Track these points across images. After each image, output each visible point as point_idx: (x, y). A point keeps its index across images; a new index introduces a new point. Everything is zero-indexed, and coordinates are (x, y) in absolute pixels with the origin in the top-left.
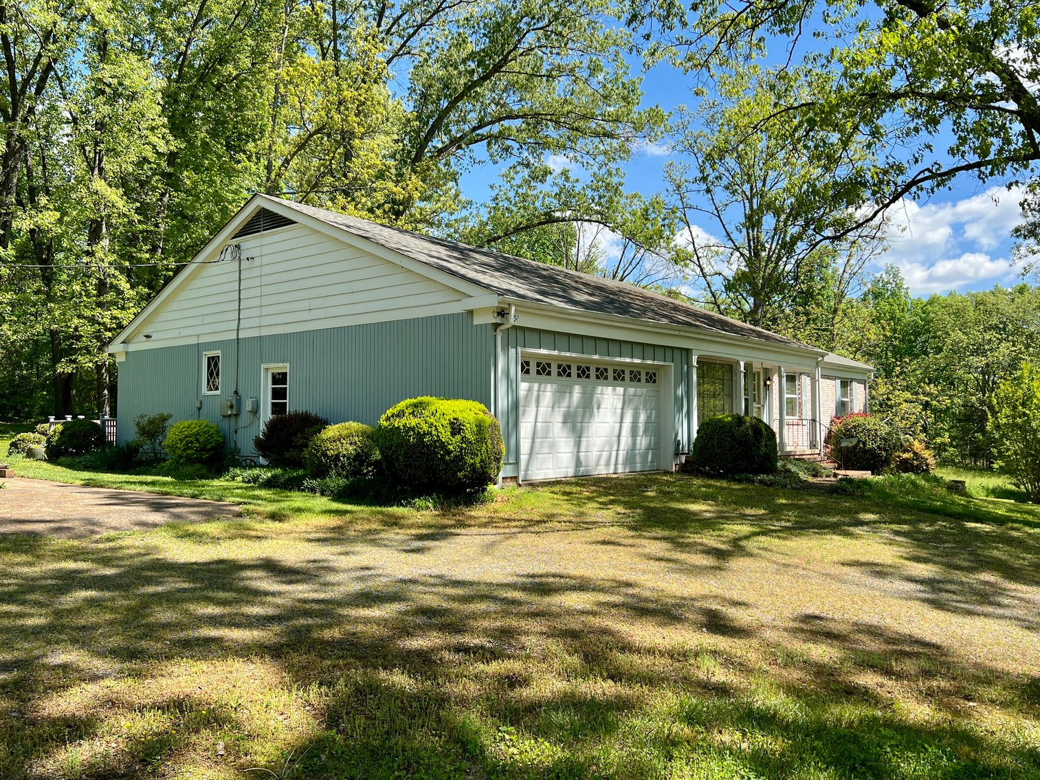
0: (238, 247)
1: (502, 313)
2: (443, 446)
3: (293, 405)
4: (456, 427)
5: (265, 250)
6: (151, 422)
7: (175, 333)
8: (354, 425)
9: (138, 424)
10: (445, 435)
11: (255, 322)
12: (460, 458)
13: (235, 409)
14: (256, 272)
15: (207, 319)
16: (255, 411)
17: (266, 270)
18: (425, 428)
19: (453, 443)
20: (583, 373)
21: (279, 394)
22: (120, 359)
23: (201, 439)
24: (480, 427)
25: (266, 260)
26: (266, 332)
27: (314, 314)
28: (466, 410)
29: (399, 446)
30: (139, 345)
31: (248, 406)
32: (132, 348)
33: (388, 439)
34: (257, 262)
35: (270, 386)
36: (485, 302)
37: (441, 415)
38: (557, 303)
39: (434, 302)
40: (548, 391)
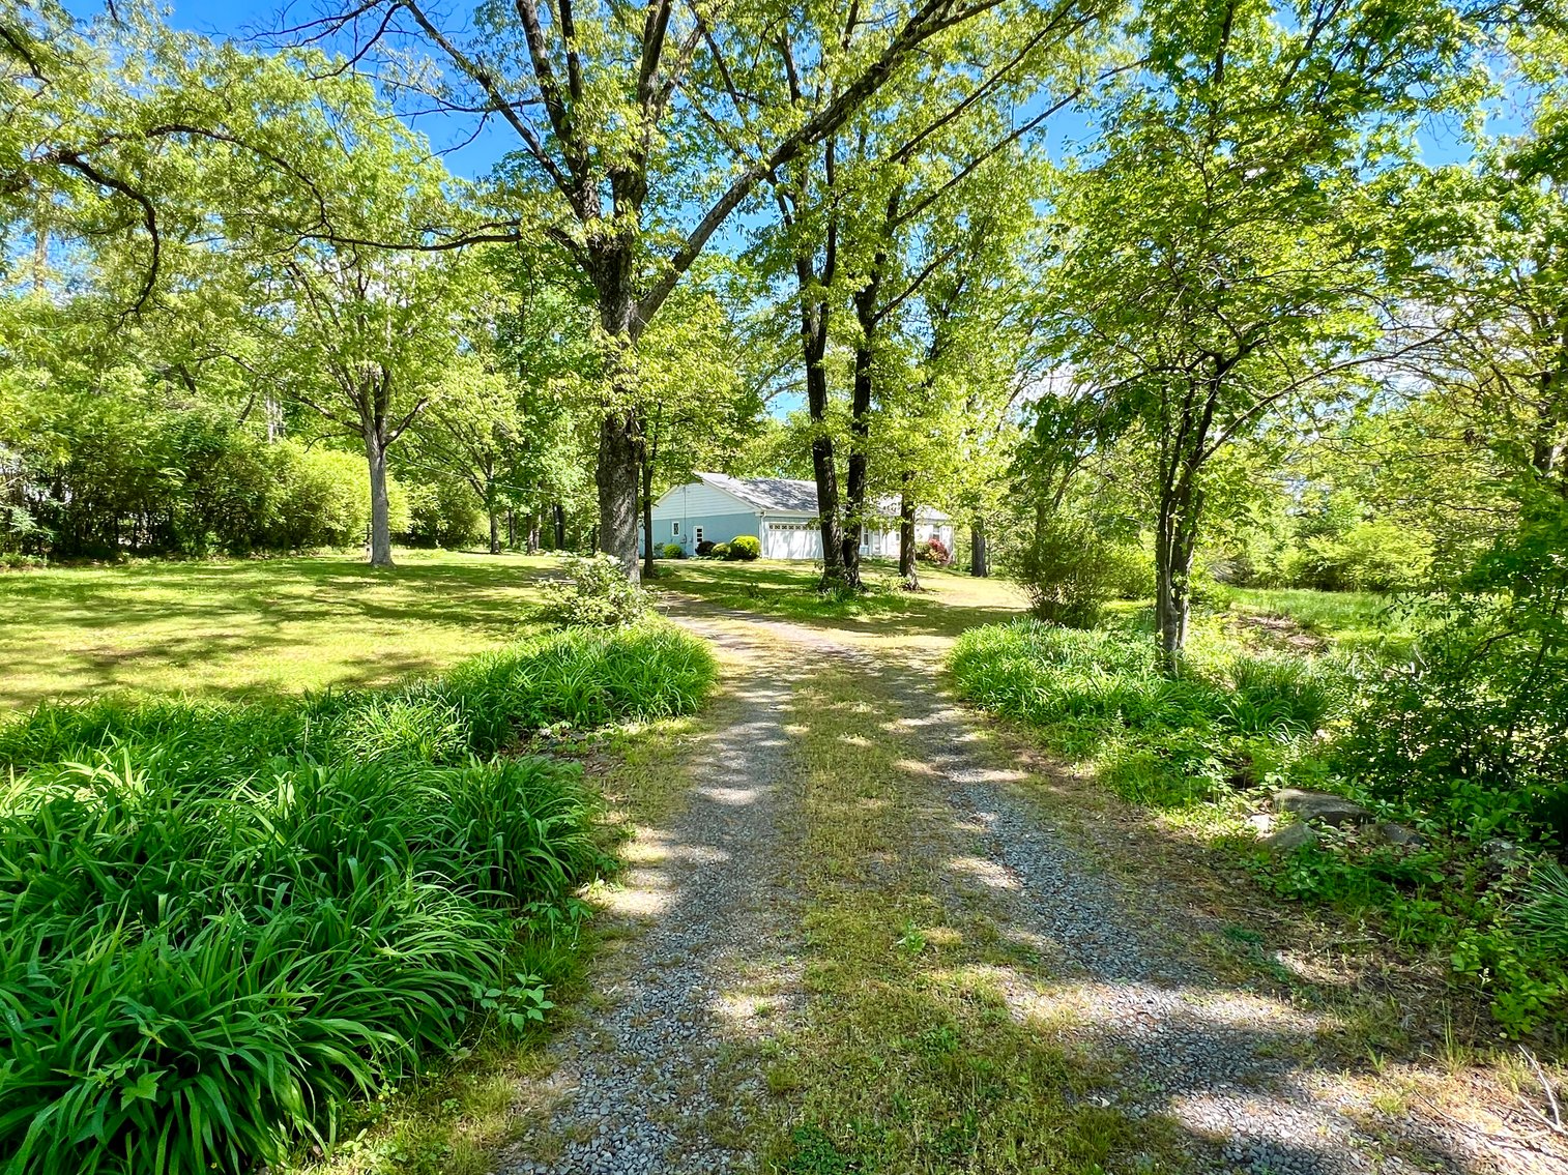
1: (761, 513)
2: (744, 547)
3: (704, 539)
4: (748, 543)
5: (694, 490)
6: (658, 545)
8: (724, 544)
10: (745, 545)
11: (690, 513)
12: (749, 550)
13: (685, 541)
15: (673, 511)
16: (692, 541)
17: (694, 496)
18: (740, 543)
19: (747, 547)
20: (791, 528)
21: (700, 536)
23: (676, 550)
24: (753, 543)
25: (694, 493)
26: (693, 516)
27: (710, 511)
28: (751, 539)
29: (734, 547)
31: (690, 540)
34: (691, 493)
36: (756, 510)
37: (744, 540)
38: (780, 508)
39: (744, 509)
40: (778, 533)
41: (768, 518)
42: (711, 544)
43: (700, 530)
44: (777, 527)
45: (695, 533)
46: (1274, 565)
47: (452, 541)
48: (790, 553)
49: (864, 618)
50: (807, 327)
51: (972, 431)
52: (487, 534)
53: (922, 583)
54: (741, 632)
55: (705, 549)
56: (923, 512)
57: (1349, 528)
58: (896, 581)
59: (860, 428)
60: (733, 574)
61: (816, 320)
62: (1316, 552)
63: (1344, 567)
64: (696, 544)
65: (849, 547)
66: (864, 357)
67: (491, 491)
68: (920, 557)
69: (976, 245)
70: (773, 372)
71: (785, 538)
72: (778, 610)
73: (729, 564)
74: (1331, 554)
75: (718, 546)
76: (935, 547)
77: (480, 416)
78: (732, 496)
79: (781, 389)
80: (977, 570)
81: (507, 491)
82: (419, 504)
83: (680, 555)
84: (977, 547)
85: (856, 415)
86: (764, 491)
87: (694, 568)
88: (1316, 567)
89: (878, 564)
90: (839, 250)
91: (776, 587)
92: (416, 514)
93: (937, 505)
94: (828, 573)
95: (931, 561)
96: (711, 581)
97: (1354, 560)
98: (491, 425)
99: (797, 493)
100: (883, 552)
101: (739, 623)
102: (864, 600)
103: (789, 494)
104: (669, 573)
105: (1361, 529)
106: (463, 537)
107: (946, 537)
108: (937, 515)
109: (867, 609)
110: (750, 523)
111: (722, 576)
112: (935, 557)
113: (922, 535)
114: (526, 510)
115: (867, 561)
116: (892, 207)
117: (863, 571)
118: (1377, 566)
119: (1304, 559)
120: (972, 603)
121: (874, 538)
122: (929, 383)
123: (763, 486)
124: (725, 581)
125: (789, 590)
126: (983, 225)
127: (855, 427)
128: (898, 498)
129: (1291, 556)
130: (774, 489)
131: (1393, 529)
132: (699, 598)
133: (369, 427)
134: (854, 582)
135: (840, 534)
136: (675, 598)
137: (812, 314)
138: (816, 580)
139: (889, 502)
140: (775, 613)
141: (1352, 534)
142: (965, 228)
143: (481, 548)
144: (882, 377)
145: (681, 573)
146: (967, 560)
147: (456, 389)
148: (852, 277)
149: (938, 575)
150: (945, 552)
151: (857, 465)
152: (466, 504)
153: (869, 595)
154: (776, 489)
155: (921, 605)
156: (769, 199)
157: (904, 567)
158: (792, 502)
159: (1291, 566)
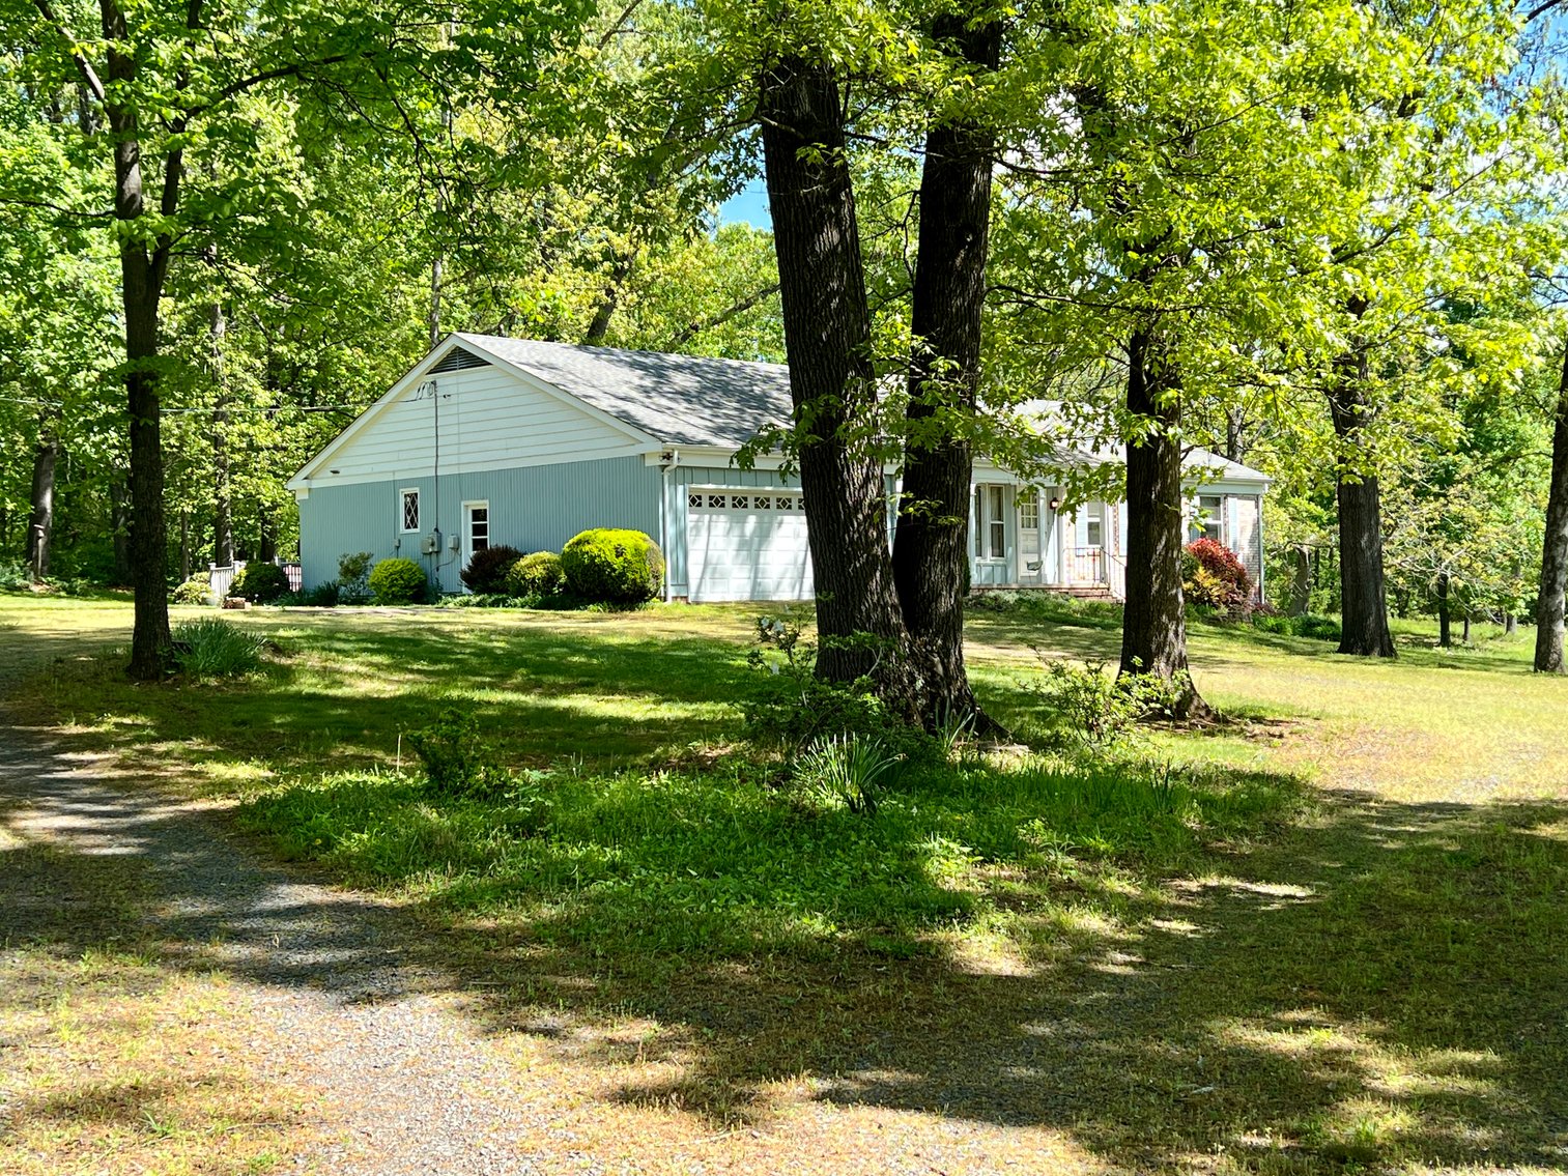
0: (434, 383)
1: (668, 457)
2: (609, 565)
3: (492, 540)
4: (619, 553)
5: (462, 389)
6: (354, 561)
7: (368, 469)
8: (545, 555)
9: (341, 564)
10: (611, 557)
11: (454, 460)
12: (623, 574)
13: (436, 548)
14: (454, 410)
15: (403, 456)
16: (457, 548)
17: (463, 408)
18: (596, 552)
19: (618, 563)
20: (762, 503)
21: (479, 530)
22: (302, 496)
23: (406, 577)
24: (637, 551)
25: (463, 398)
26: (464, 470)
27: (511, 453)
28: (631, 539)
29: (578, 566)
30: (325, 481)
31: (449, 543)
32: (316, 484)
33: (569, 560)
34: (453, 399)
35: (471, 523)
36: (653, 448)
37: (609, 542)
38: (724, 443)
39: (611, 445)
40: (721, 522)
41: (687, 473)
42: (510, 555)
43: (478, 515)
44: (717, 502)
45: (467, 524)
48: (757, 585)
55: (492, 575)
64: (468, 557)
71: (743, 539)
73: (548, 620)
75: (531, 563)
78: (576, 406)
80: (1362, 630)
84: (1356, 557)
86: (685, 395)
89: (1035, 615)
95: (1202, 600)
100: (1050, 578)
103: (761, 403)
112: (1213, 591)
115: (998, 607)
117: (974, 638)
121: (1024, 535)
123: (683, 380)
130: (716, 389)
150: (1241, 582)
157: (1141, 626)
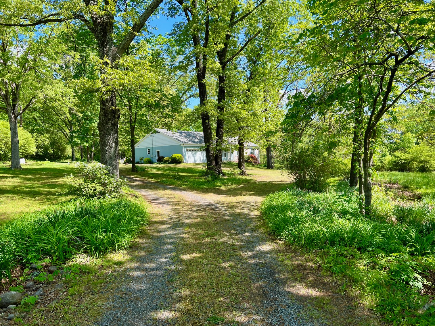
0: (152, 135)
1: (184, 145)
3: (160, 155)
4: (178, 157)
5: (156, 136)
6: (141, 158)
7: (143, 146)
8: (168, 157)
11: (155, 145)
12: (178, 160)
15: (148, 144)
17: (156, 138)
19: (178, 158)
20: (195, 150)
23: (149, 160)
24: (180, 157)
27: (163, 144)
28: (179, 155)
30: (137, 148)
31: (154, 156)
33: (172, 158)
36: (182, 144)
37: (176, 156)
38: (190, 143)
39: (176, 143)
40: (190, 153)
41: (186, 147)
42: (163, 157)
43: (158, 152)
44: (190, 150)
45: (157, 153)
46: (382, 162)
47: (54, 158)
48: (195, 161)
49: (223, 188)
50: (198, 65)
51: (266, 110)
52: (71, 155)
53: (247, 172)
54: (168, 196)
55: (161, 160)
56: (247, 144)
57: (410, 147)
58: (237, 171)
59: (221, 109)
60: (170, 169)
61: (201, 62)
62: (398, 157)
63: (409, 163)
64: (157, 158)
65: (217, 158)
66: (222, 79)
67: (72, 137)
68: (247, 161)
69: (267, 33)
70: (188, 89)
71: (193, 155)
72: (186, 185)
73: (170, 165)
74: (404, 158)
75: (166, 158)
76: (252, 157)
77: (62, 105)
78: (171, 138)
79: (191, 97)
80: (269, 166)
81: (79, 137)
82: (40, 142)
83: (151, 162)
84: (269, 157)
85: (219, 103)
86: (185, 136)
87: (154, 168)
88: (398, 163)
89: (230, 164)
90: (210, 33)
91: (187, 174)
92: (38, 147)
93: (253, 140)
94: (208, 168)
95: (251, 162)
96: (160, 172)
97: (413, 159)
98: (68, 109)
99: (198, 137)
100: (232, 160)
101: (168, 192)
102: (224, 180)
103: (195, 137)
104: (143, 170)
105: (415, 148)
106: (60, 156)
107: (256, 153)
108: (253, 144)
109: (224, 184)
110: (179, 149)
111: (165, 170)
112: (252, 161)
113: (247, 153)
114: (86, 144)
115: (225, 164)
116: (232, 17)
117: (223, 167)
118: (421, 162)
119: (394, 159)
120: (268, 180)
121: (228, 154)
122: (249, 90)
123: (184, 134)
124: (167, 172)
125: (192, 176)
126: (269, 26)
127: (219, 108)
128: (237, 138)
129: (388, 158)
130: (189, 135)
131: (427, 148)
132: (153, 180)
133: (9, 109)
134: (219, 172)
135: (213, 152)
136: (143, 181)
137: (200, 60)
138: (203, 172)
139: (233, 139)
140: (185, 187)
141: (411, 149)
142: (261, 27)
143: (68, 161)
144: (230, 87)
145: (149, 169)
146: (264, 162)
147: (51, 94)
148: (216, 44)
149: (253, 168)
150: (256, 160)
151: (220, 124)
152: (62, 142)
153: (226, 177)
154: (190, 135)
155: (247, 181)
156: (180, 11)
157: (240, 165)
158: (196, 140)
159: (389, 162)
